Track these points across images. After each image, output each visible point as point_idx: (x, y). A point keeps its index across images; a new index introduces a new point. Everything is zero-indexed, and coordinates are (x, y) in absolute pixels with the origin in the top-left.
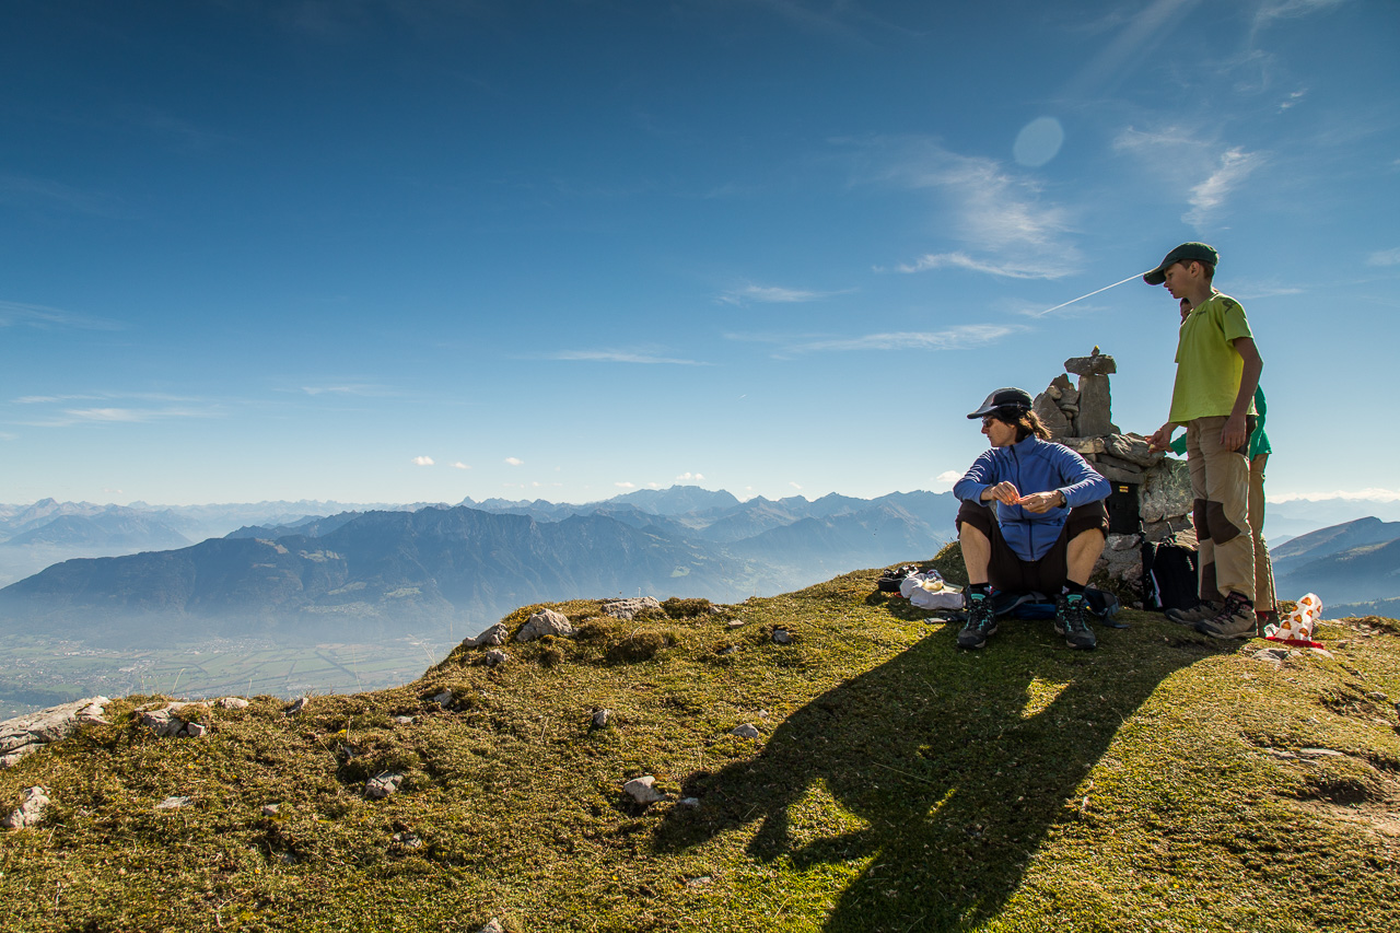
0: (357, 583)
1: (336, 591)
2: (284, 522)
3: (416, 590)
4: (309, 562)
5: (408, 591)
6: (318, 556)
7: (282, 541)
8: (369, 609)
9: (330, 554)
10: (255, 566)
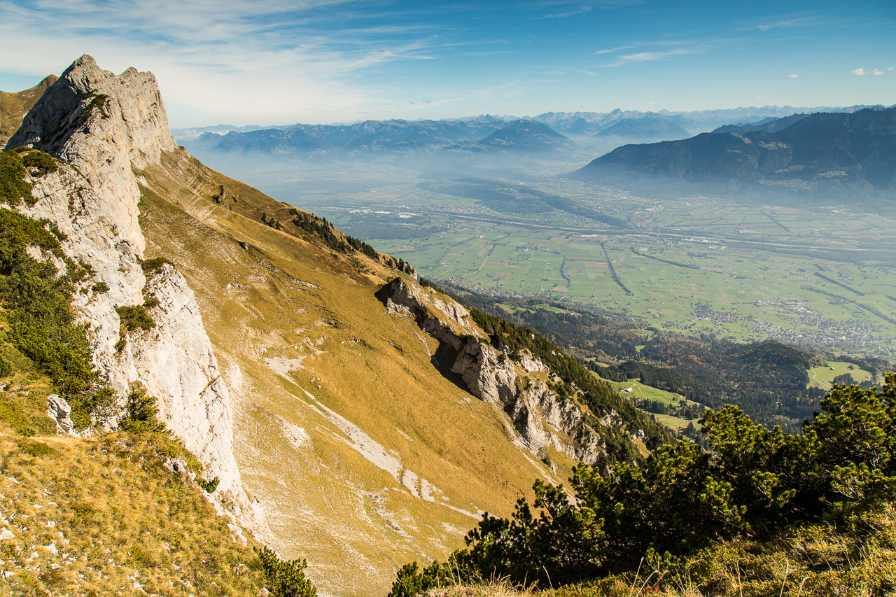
0: (798, 166)
1: (781, 171)
2: (751, 122)
3: (843, 173)
4: (765, 149)
5: (837, 173)
6: (772, 146)
7: (748, 135)
8: (804, 185)
9: (781, 145)
10: (729, 151)
